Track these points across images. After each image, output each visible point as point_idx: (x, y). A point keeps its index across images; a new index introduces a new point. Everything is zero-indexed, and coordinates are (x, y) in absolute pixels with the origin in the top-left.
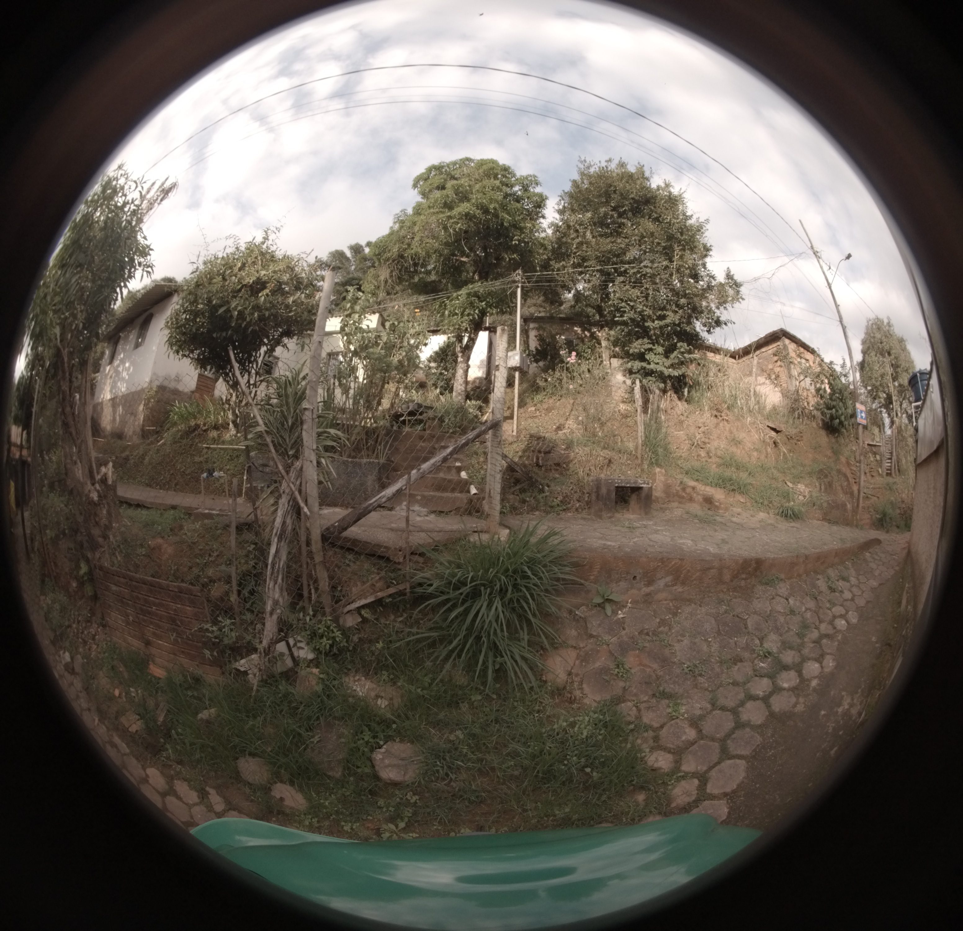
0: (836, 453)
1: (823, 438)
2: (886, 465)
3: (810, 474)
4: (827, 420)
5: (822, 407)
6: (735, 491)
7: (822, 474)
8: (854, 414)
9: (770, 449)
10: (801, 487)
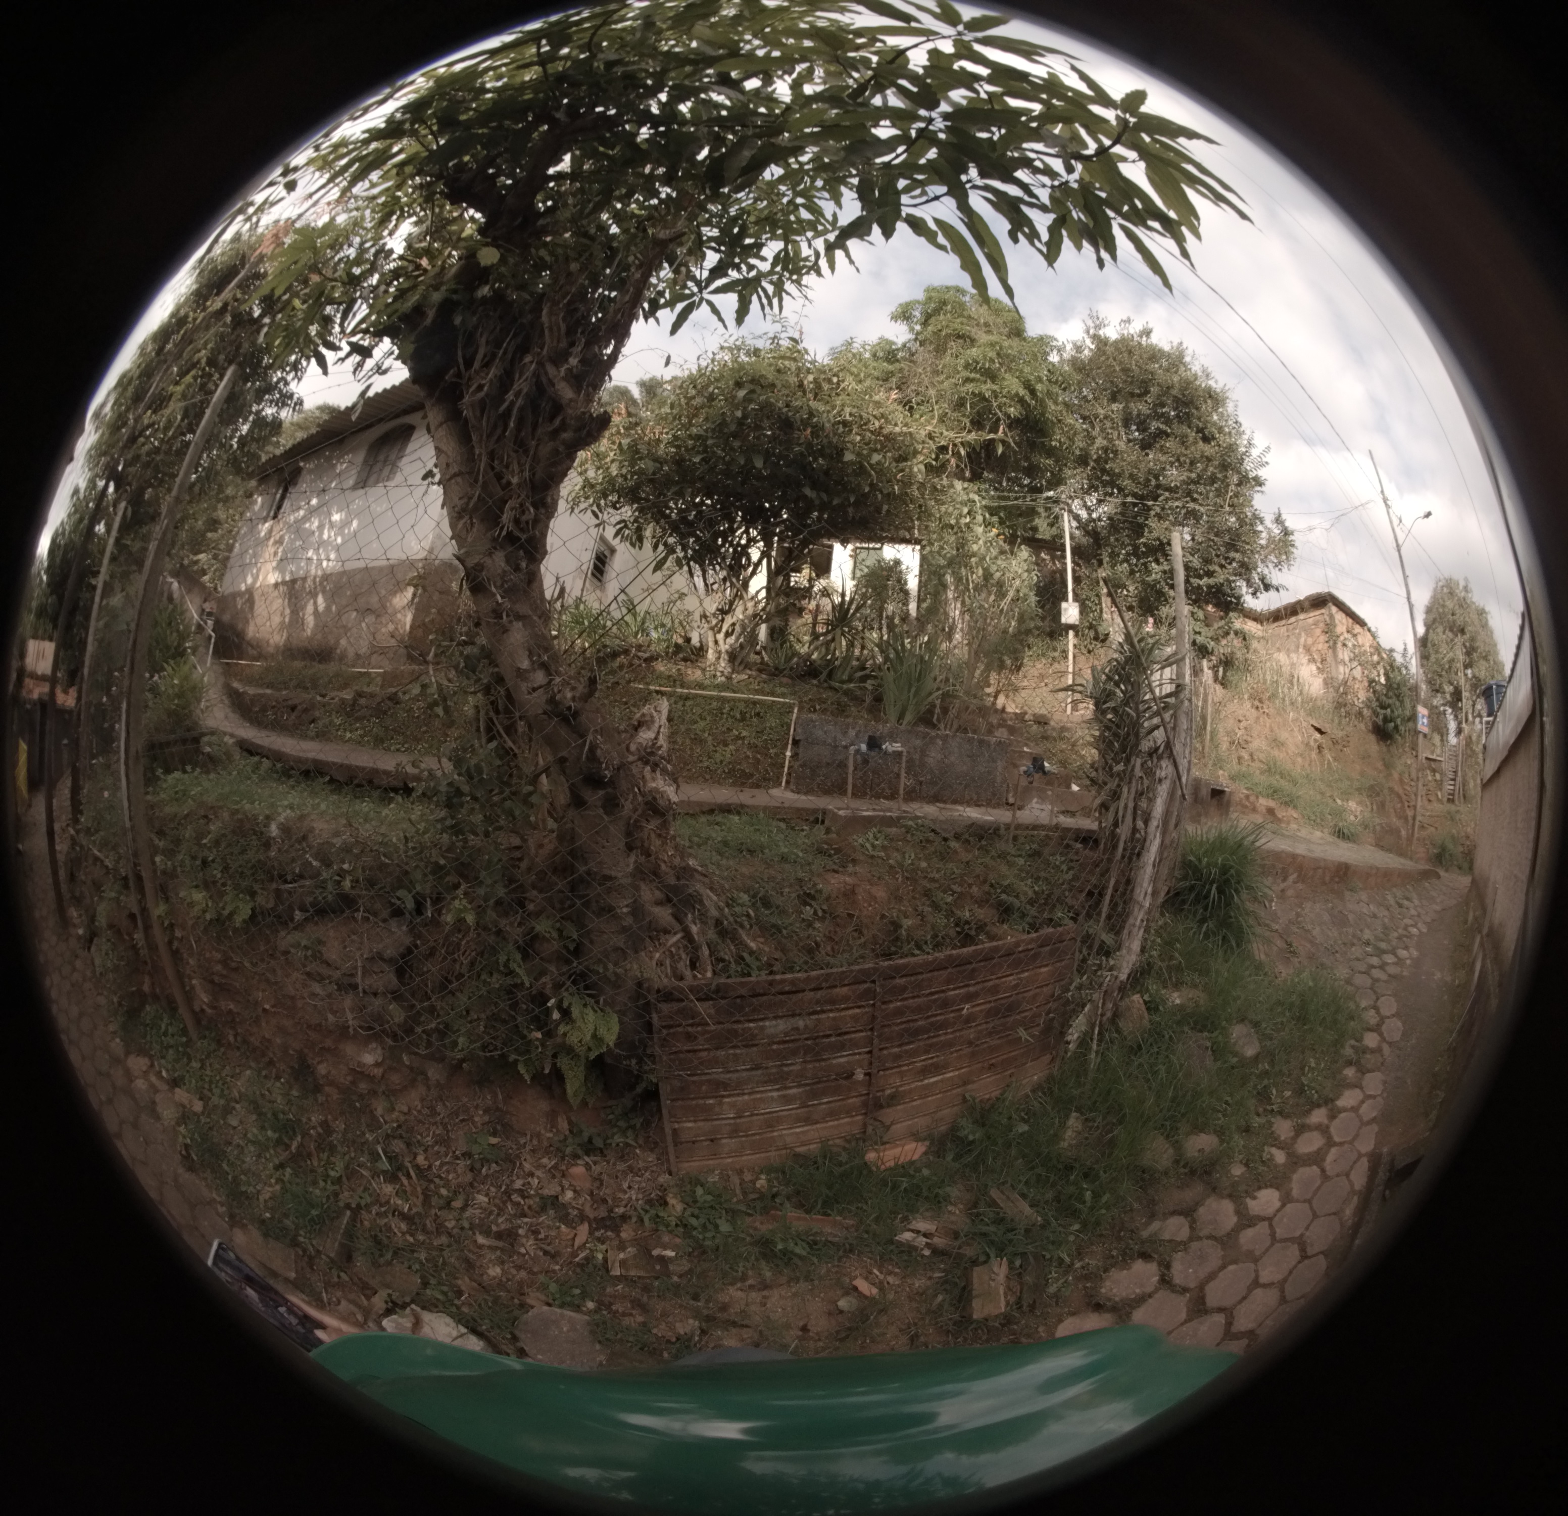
2: (1448, 786)
3: (1360, 790)
4: (1379, 722)
5: (1375, 704)
6: (1286, 804)
7: (1373, 792)
8: (1413, 718)
9: (1314, 755)
10: (1352, 805)
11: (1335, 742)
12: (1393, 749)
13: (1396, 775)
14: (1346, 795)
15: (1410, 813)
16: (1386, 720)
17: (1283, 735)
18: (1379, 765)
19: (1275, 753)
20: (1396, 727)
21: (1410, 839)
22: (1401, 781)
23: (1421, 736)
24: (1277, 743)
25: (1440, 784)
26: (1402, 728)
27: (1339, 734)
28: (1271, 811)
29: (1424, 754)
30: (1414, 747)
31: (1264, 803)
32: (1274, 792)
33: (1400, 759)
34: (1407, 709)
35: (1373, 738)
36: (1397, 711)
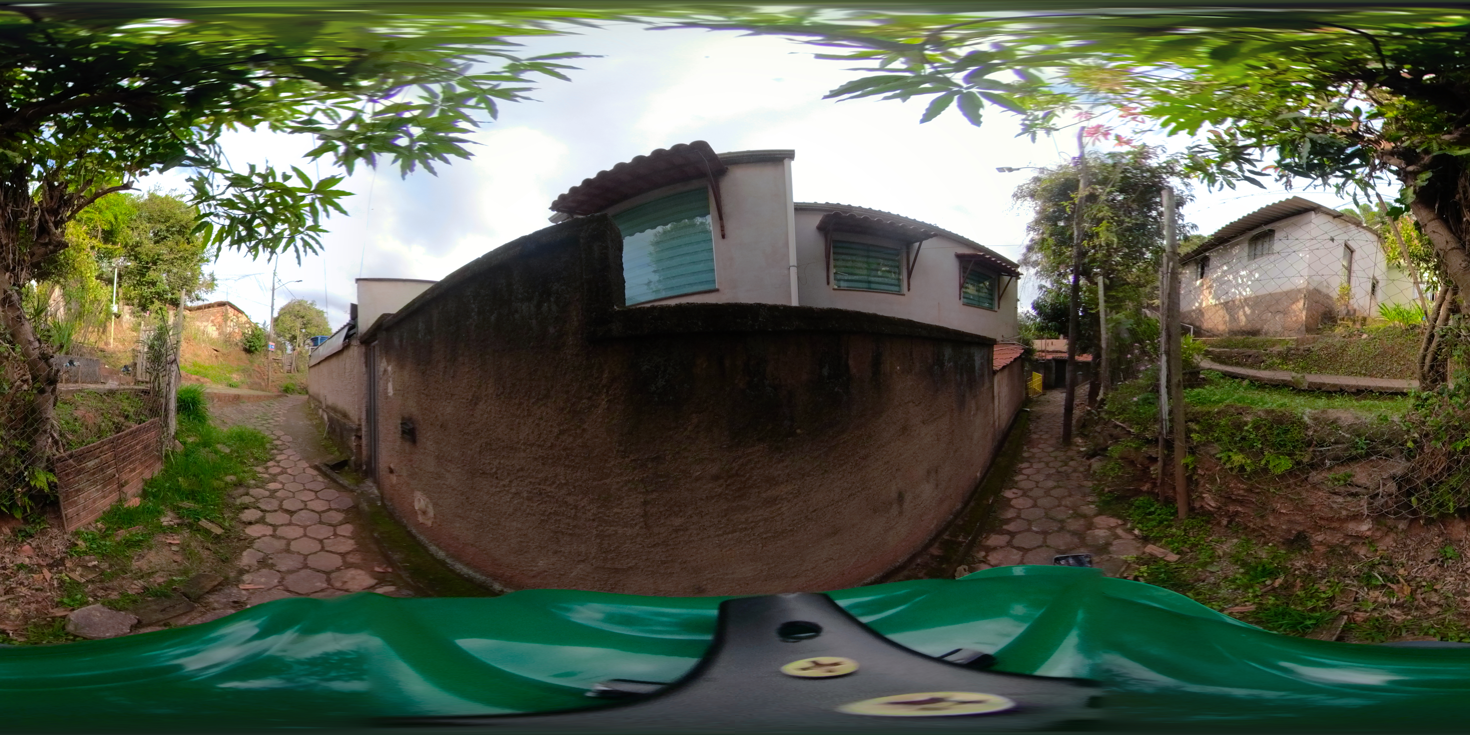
0: (251, 362)
1: (244, 355)
2: (287, 368)
3: (237, 371)
4: (247, 347)
5: (245, 341)
6: (204, 377)
7: (245, 371)
8: (266, 345)
9: (214, 359)
10: (235, 375)
11: (224, 354)
12: (254, 356)
13: (256, 365)
14: (231, 372)
15: (266, 377)
16: (250, 346)
17: (199, 352)
18: (247, 362)
19: (196, 359)
20: (256, 349)
21: (268, 385)
22: (259, 367)
23: (270, 353)
24: (196, 355)
25: (282, 367)
26: (259, 349)
27: (226, 352)
28: (198, 380)
29: (272, 357)
30: (266, 356)
31: (194, 377)
32: (197, 373)
33: (259, 359)
34: (263, 342)
35: (243, 353)
36: (257, 343)
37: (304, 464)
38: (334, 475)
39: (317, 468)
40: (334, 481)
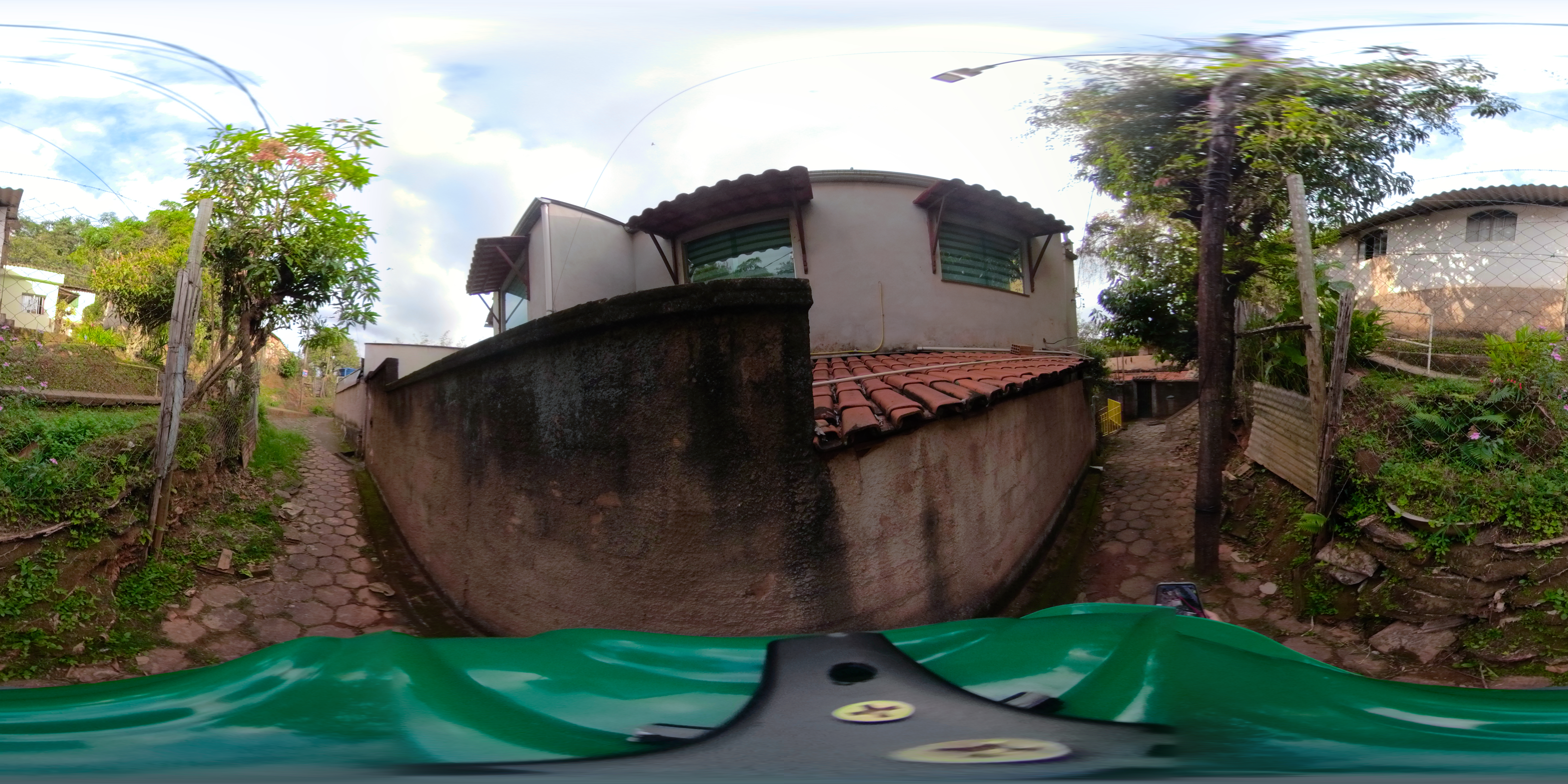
0: (286, 386)
1: (279, 379)
2: (316, 392)
3: (275, 393)
4: (283, 372)
5: (282, 367)
7: (281, 393)
8: (300, 371)
10: (273, 397)
12: (289, 380)
13: (291, 389)
15: (299, 399)
16: (286, 372)
18: (283, 385)
20: (291, 374)
21: (299, 407)
22: (294, 390)
23: (303, 378)
25: (312, 392)
26: (293, 374)
29: (304, 381)
30: (299, 381)
33: (293, 384)
34: (297, 368)
35: (279, 377)
36: (292, 369)
37: (329, 453)
38: (346, 458)
39: (336, 455)
40: (345, 460)
